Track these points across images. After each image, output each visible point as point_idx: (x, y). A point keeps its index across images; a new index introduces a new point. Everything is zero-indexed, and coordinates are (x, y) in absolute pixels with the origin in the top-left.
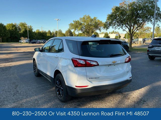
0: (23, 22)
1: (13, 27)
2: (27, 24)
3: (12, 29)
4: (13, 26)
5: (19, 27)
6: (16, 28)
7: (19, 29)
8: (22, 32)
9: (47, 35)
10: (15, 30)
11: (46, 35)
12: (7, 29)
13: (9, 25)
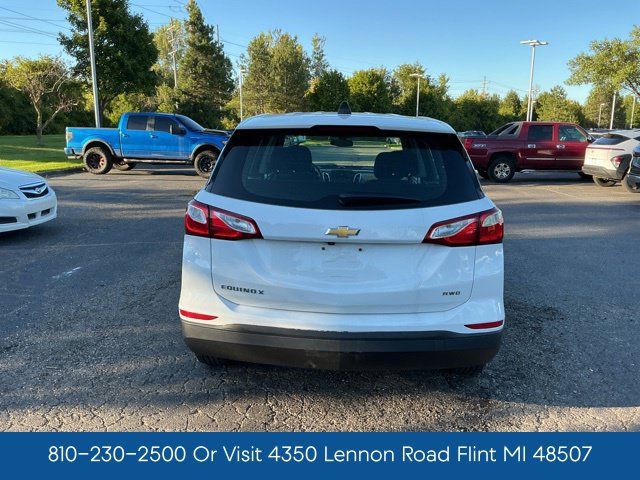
0: (411, 63)
1: (372, 83)
2: (423, 69)
3: (369, 92)
4: (375, 78)
5: (393, 81)
6: (382, 87)
7: (395, 90)
8: (402, 100)
9: (501, 112)
10: (379, 94)
11: (495, 112)
12: (353, 90)
13: (362, 75)
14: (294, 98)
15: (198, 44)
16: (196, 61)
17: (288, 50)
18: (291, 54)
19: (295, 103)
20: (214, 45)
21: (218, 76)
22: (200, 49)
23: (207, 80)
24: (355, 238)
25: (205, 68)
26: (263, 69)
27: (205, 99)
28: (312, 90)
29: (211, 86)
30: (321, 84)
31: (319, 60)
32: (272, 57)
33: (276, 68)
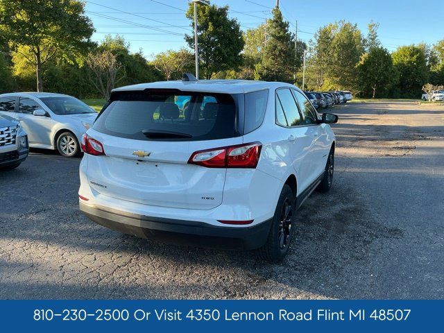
3: (409, 62)
4: (415, 51)
5: (432, 53)
6: (421, 58)
7: (433, 60)
8: (439, 68)
10: (418, 64)
12: (395, 62)
13: (404, 49)
14: (347, 69)
15: (277, 35)
16: (276, 47)
17: (345, 34)
18: (347, 37)
19: (348, 72)
20: (289, 35)
21: (289, 56)
22: (279, 38)
23: (282, 60)
24: (148, 157)
25: (281, 51)
26: (325, 49)
27: (279, 72)
28: (362, 63)
29: (284, 63)
30: (369, 57)
31: (373, 39)
32: (332, 40)
33: (335, 48)
